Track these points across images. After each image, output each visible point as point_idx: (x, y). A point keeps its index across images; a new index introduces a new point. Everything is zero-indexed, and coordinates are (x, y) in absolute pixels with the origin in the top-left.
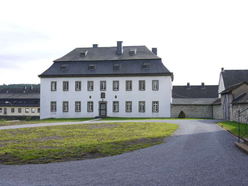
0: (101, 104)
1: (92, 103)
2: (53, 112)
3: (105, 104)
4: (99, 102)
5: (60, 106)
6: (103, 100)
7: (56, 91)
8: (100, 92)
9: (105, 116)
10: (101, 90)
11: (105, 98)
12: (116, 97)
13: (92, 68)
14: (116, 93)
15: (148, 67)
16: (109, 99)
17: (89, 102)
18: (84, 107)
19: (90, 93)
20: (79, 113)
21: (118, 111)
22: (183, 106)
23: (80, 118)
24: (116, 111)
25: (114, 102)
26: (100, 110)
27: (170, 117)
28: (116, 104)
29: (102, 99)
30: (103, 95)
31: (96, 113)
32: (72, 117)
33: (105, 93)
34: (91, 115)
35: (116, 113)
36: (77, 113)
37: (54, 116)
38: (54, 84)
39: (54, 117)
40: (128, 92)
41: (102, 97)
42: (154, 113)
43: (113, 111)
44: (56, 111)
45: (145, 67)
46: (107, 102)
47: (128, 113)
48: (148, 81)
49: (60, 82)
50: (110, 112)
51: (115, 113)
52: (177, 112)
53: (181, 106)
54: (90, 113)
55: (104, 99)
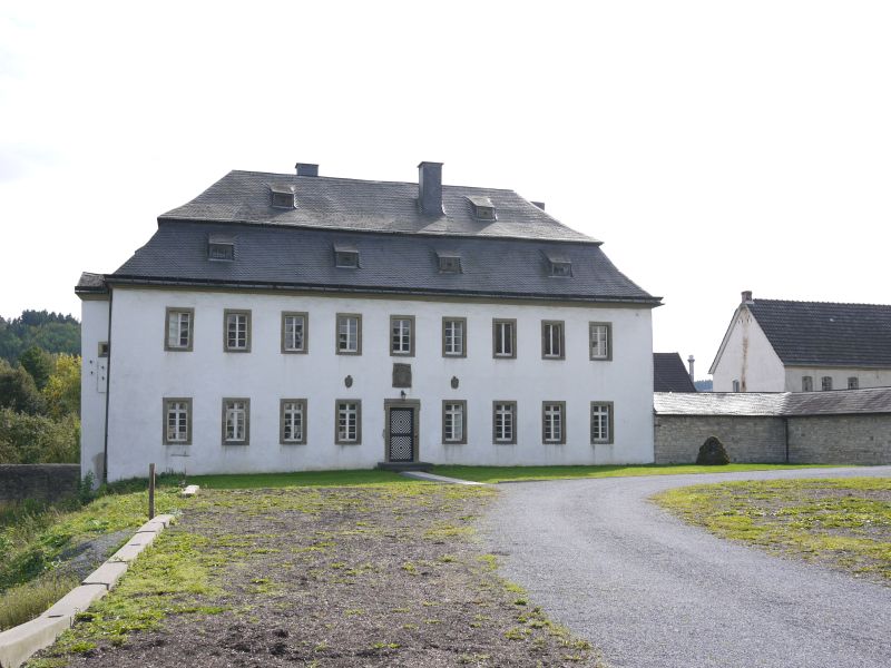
0: (392, 409)
1: (356, 404)
2: (173, 449)
3: (412, 410)
4: (387, 402)
5: (207, 422)
6: (403, 393)
7: (190, 349)
8: (388, 363)
9: (412, 460)
10: (392, 354)
11: (409, 386)
12: (455, 383)
13: (348, 258)
14: (456, 367)
15: (565, 270)
16: (428, 391)
17: (341, 405)
18: (321, 422)
19: (349, 365)
20: (300, 448)
21: (464, 441)
22: (695, 420)
23: (304, 470)
24: (453, 439)
25: (447, 405)
26: (390, 435)
27: (652, 460)
28: (453, 412)
29: (399, 390)
30: (402, 376)
31: (373, 448)
32: (264, 468)
33: (409, 366)
34: (349, 458)
35: (456, 447)
36: (287, 449)
37: (178, 465)
38: (177, 320)
39: (178, 469)
40: (504, 365)
41: (396, 384)
42: (597, 446)
43: (444, 442)
44: (189, 442)
45: (556, 270)
46: (417, 402)
47: (500, 447)
48: (577, 323)
49: (210, 311)
50: (430, 445)
51: (450, 447)
52: (673, 443)
53: (688, 419)
54: (348, 448)
55: (406, 390)
